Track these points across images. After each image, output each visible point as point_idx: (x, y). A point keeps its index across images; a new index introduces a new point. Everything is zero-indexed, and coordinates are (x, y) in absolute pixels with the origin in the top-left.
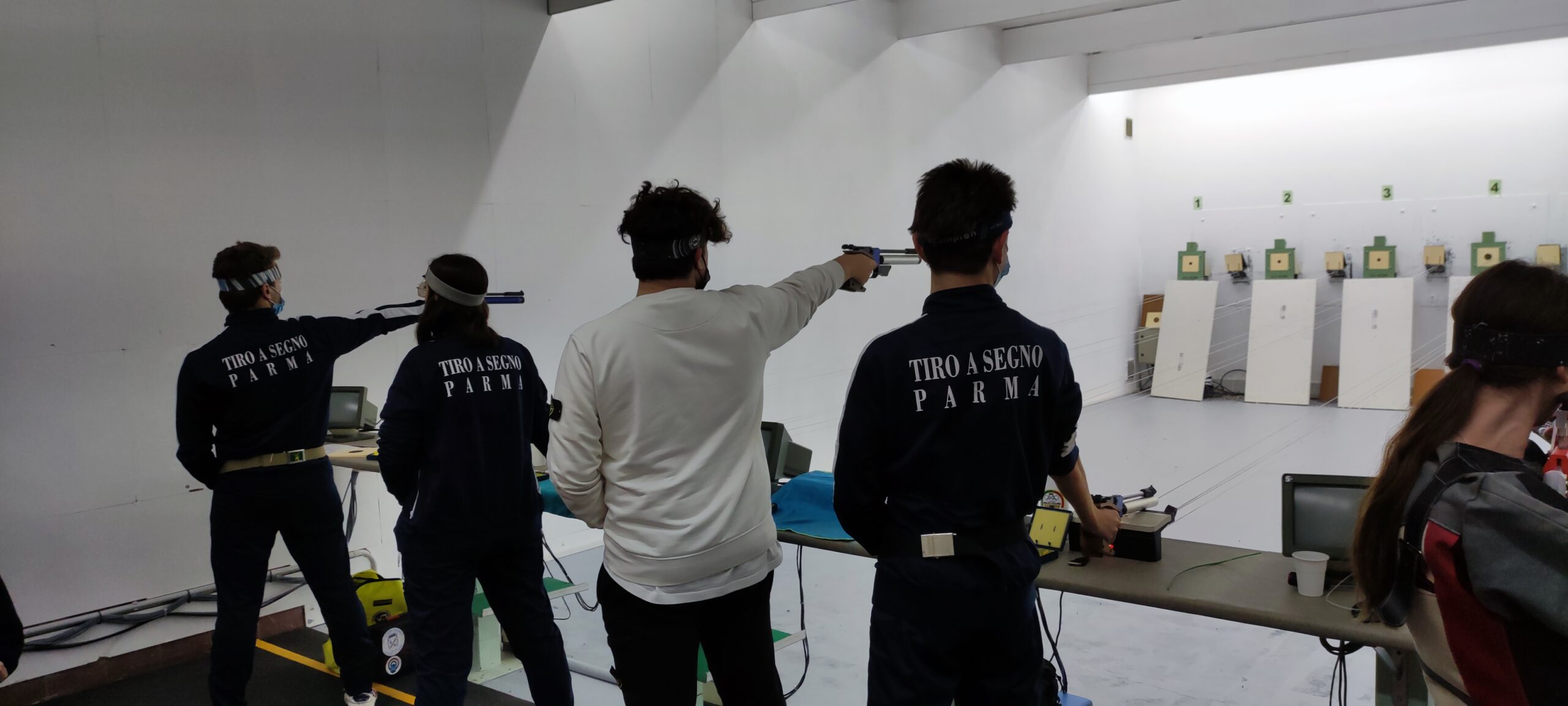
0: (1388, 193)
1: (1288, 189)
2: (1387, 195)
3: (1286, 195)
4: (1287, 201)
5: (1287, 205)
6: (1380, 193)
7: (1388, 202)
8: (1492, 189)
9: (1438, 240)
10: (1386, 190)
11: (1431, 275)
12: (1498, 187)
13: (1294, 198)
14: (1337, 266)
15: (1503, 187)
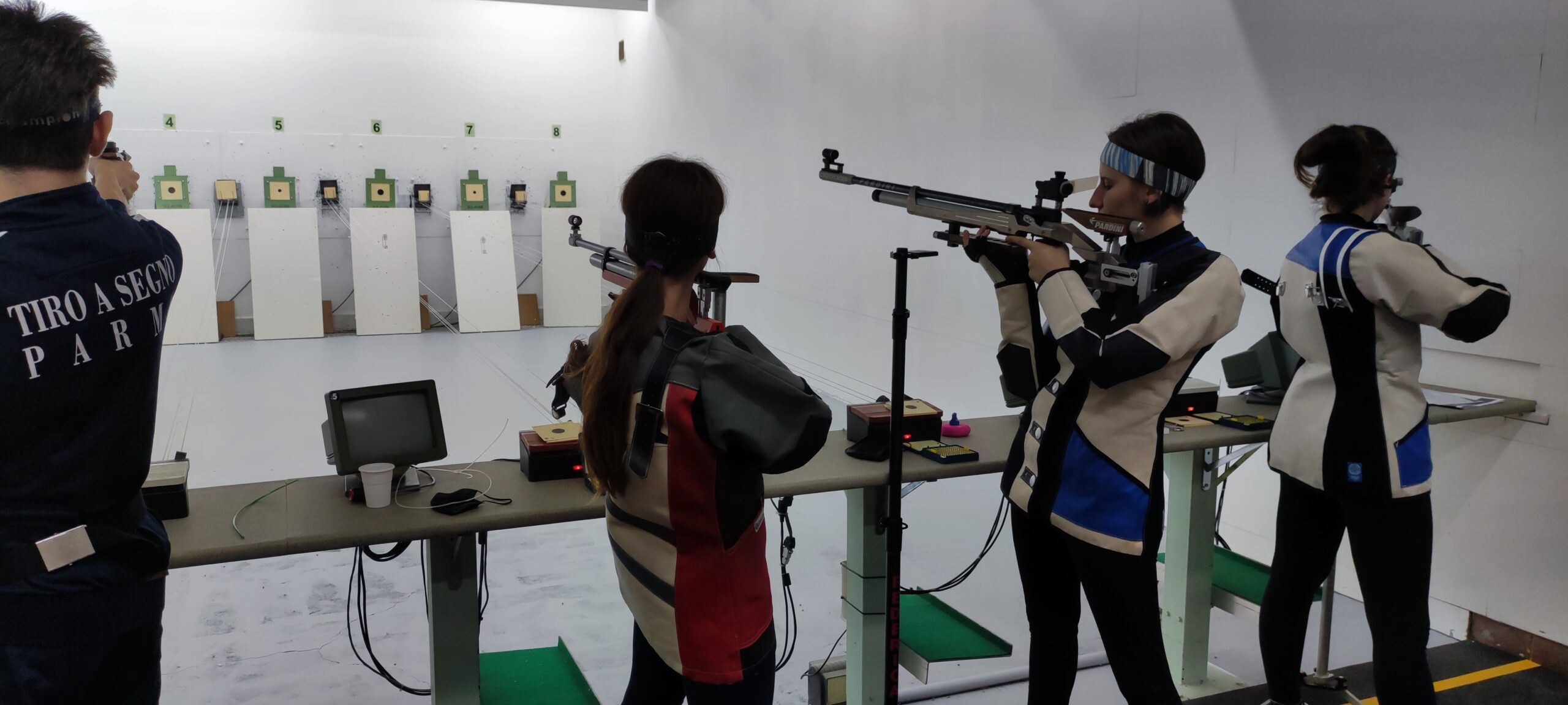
8: (167, 124)
12: (173, 122)
15: (177, 122)
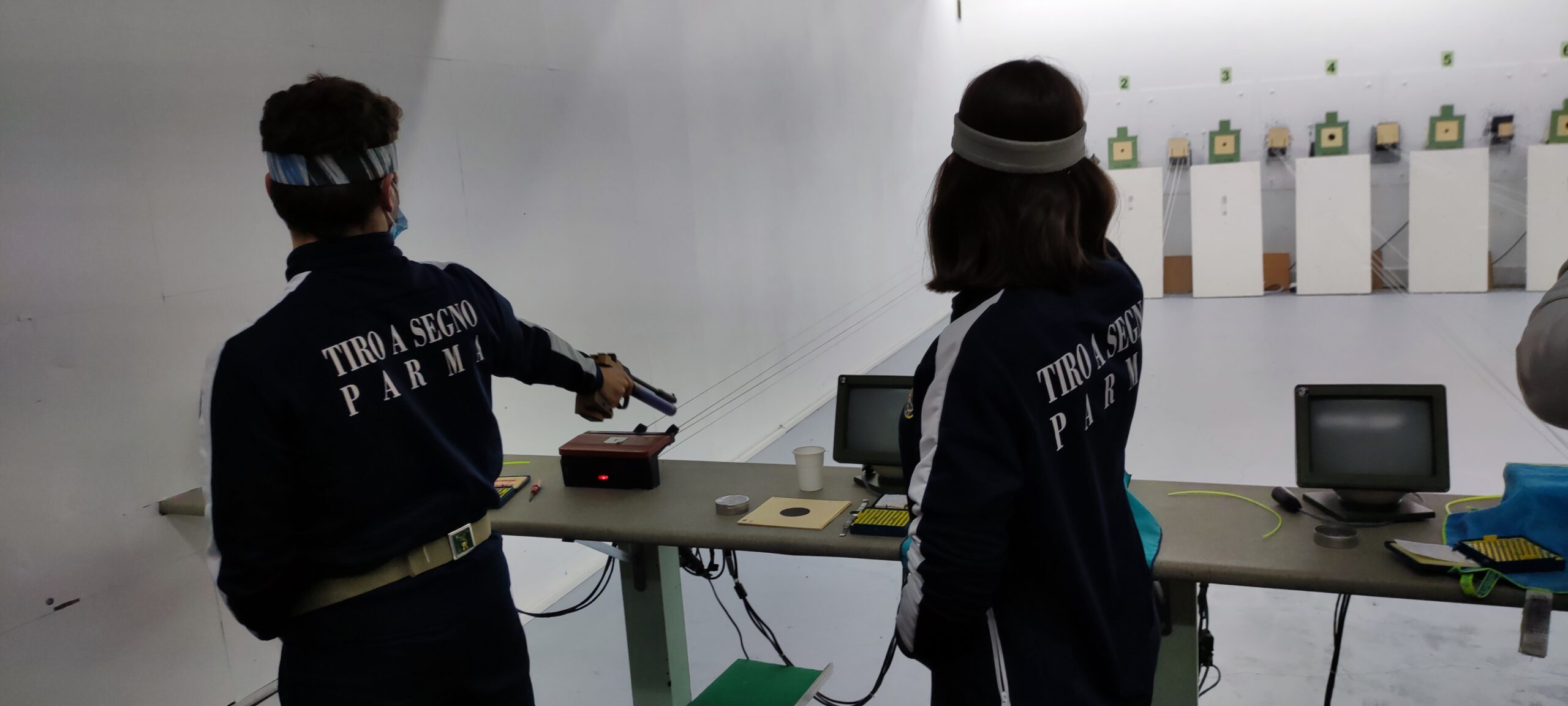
0: (1226, 76)
1: (1125, 74)
2: (1226, 78)
3: (1122, 80)
4: (1124, 87)
5: (1124, 91)
6: (1219, 75)
7: (1226, 85)
8: (1329, 70)
9: (1276, 122)
10: (1224, 72)
11: (1270, 158)
12: (1335, 66)
13: (1131, 83)
14: (1178, 154)
15: (1339, 67)
